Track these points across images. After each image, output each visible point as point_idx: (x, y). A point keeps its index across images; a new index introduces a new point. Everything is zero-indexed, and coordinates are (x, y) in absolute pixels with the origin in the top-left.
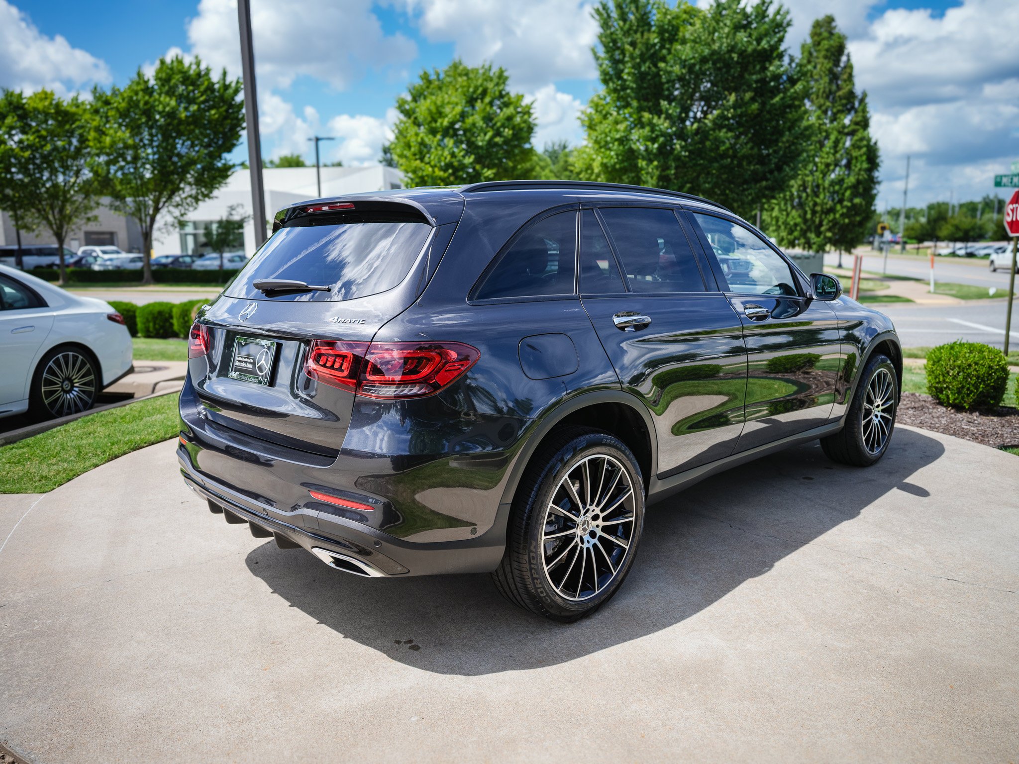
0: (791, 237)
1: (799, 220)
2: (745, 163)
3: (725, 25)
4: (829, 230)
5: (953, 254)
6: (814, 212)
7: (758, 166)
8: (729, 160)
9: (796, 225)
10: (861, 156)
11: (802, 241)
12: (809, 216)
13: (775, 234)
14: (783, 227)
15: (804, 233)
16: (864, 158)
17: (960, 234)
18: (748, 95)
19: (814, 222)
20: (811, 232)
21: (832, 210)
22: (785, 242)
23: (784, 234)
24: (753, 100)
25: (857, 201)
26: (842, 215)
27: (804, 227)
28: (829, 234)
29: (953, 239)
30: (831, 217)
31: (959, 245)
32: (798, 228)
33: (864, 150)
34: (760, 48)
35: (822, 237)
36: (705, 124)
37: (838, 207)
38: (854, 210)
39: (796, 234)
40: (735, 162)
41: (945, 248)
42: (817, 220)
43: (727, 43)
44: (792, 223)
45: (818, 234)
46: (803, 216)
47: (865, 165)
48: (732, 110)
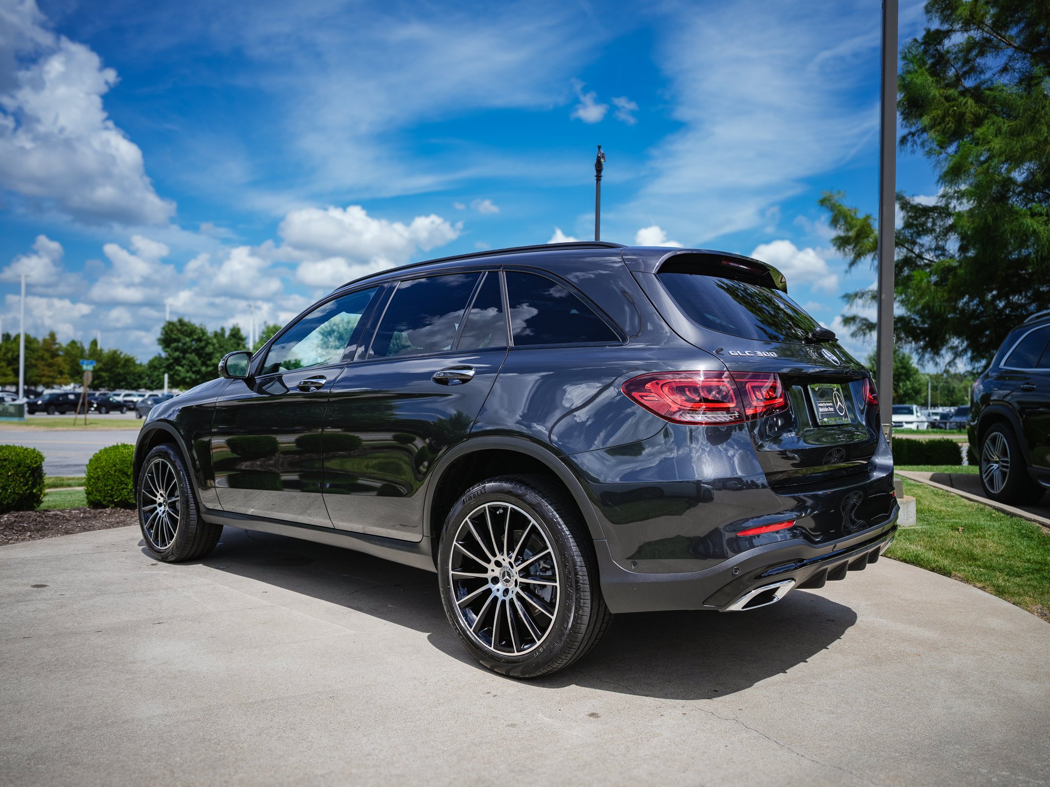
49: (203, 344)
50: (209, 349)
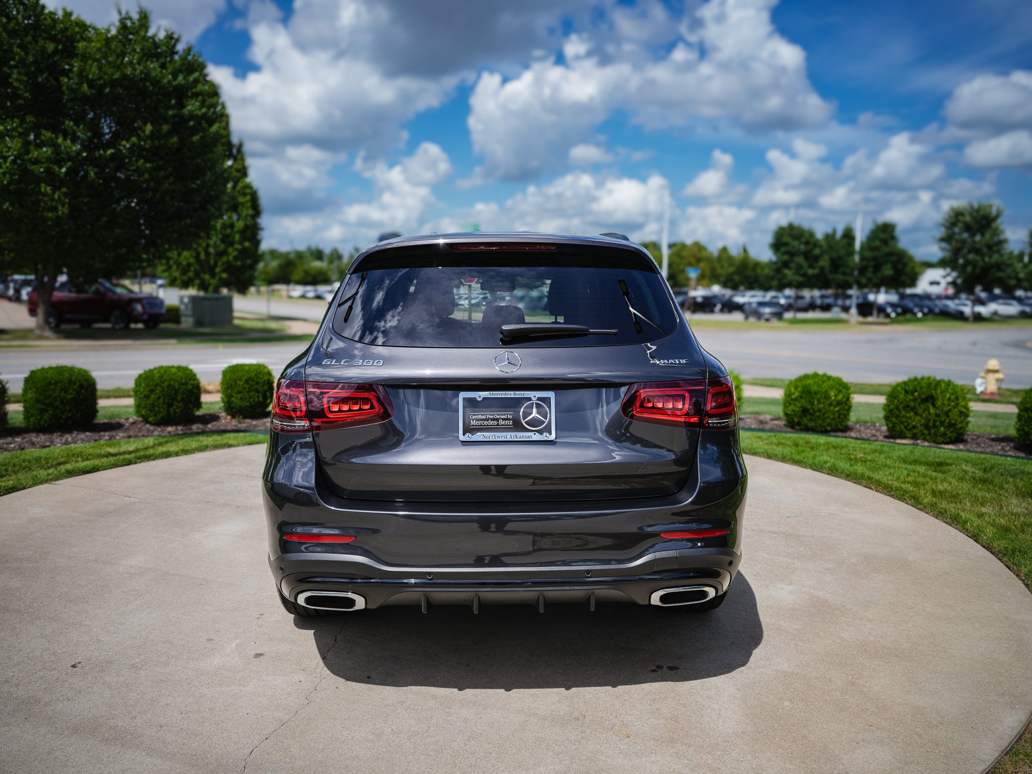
0: (185, 278)
1: (192, 260)
2: (168, 199)
3: (134, 50)
4: (224, 271)
5: (303, 297)
6: (208, 254)
7: (181, 204)
8: (151, 194)
9: (189, 265)
10: (247, 202)
11: (197, 282)
12: (203, 256)
13: (166, 274)
14: (174, 267)
15: (197, 274)
16: (249, 204)
17: (309, 279)
18: (165, 128)
19: (208, 263)
20: (205, 273)
21: (224, 253)
22: (178, 282)
23: (177, 274)
24: (171, 133)
25: (247, 244)
26: (236, 258)
27: (198, 267)
28: (224, 275)
29: (304, 282)
30: (225, 259)
31: (309, 288)
32: (192, 269)
33: (248, 197)
34: (175, 83)
35: (217, 277)
36: (121, 151)
37: (230, 250)
38: (244, 253)
39: (191, 274)
40: (158, 196)
41: (297, 291)
42: (212, 262)
43: (140, 70)
44: (184, 263)
45: (213, 275)
46: (197, 257)
47: (251, 212)
48: (149, 142)
49: (810, 247)
50: (817, 251)
